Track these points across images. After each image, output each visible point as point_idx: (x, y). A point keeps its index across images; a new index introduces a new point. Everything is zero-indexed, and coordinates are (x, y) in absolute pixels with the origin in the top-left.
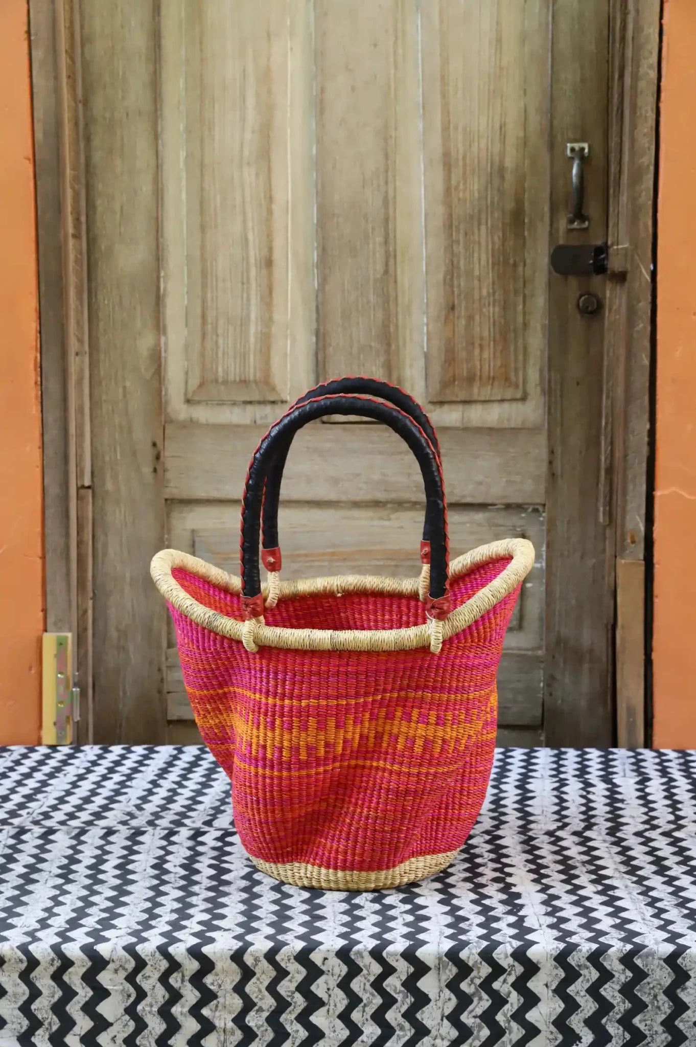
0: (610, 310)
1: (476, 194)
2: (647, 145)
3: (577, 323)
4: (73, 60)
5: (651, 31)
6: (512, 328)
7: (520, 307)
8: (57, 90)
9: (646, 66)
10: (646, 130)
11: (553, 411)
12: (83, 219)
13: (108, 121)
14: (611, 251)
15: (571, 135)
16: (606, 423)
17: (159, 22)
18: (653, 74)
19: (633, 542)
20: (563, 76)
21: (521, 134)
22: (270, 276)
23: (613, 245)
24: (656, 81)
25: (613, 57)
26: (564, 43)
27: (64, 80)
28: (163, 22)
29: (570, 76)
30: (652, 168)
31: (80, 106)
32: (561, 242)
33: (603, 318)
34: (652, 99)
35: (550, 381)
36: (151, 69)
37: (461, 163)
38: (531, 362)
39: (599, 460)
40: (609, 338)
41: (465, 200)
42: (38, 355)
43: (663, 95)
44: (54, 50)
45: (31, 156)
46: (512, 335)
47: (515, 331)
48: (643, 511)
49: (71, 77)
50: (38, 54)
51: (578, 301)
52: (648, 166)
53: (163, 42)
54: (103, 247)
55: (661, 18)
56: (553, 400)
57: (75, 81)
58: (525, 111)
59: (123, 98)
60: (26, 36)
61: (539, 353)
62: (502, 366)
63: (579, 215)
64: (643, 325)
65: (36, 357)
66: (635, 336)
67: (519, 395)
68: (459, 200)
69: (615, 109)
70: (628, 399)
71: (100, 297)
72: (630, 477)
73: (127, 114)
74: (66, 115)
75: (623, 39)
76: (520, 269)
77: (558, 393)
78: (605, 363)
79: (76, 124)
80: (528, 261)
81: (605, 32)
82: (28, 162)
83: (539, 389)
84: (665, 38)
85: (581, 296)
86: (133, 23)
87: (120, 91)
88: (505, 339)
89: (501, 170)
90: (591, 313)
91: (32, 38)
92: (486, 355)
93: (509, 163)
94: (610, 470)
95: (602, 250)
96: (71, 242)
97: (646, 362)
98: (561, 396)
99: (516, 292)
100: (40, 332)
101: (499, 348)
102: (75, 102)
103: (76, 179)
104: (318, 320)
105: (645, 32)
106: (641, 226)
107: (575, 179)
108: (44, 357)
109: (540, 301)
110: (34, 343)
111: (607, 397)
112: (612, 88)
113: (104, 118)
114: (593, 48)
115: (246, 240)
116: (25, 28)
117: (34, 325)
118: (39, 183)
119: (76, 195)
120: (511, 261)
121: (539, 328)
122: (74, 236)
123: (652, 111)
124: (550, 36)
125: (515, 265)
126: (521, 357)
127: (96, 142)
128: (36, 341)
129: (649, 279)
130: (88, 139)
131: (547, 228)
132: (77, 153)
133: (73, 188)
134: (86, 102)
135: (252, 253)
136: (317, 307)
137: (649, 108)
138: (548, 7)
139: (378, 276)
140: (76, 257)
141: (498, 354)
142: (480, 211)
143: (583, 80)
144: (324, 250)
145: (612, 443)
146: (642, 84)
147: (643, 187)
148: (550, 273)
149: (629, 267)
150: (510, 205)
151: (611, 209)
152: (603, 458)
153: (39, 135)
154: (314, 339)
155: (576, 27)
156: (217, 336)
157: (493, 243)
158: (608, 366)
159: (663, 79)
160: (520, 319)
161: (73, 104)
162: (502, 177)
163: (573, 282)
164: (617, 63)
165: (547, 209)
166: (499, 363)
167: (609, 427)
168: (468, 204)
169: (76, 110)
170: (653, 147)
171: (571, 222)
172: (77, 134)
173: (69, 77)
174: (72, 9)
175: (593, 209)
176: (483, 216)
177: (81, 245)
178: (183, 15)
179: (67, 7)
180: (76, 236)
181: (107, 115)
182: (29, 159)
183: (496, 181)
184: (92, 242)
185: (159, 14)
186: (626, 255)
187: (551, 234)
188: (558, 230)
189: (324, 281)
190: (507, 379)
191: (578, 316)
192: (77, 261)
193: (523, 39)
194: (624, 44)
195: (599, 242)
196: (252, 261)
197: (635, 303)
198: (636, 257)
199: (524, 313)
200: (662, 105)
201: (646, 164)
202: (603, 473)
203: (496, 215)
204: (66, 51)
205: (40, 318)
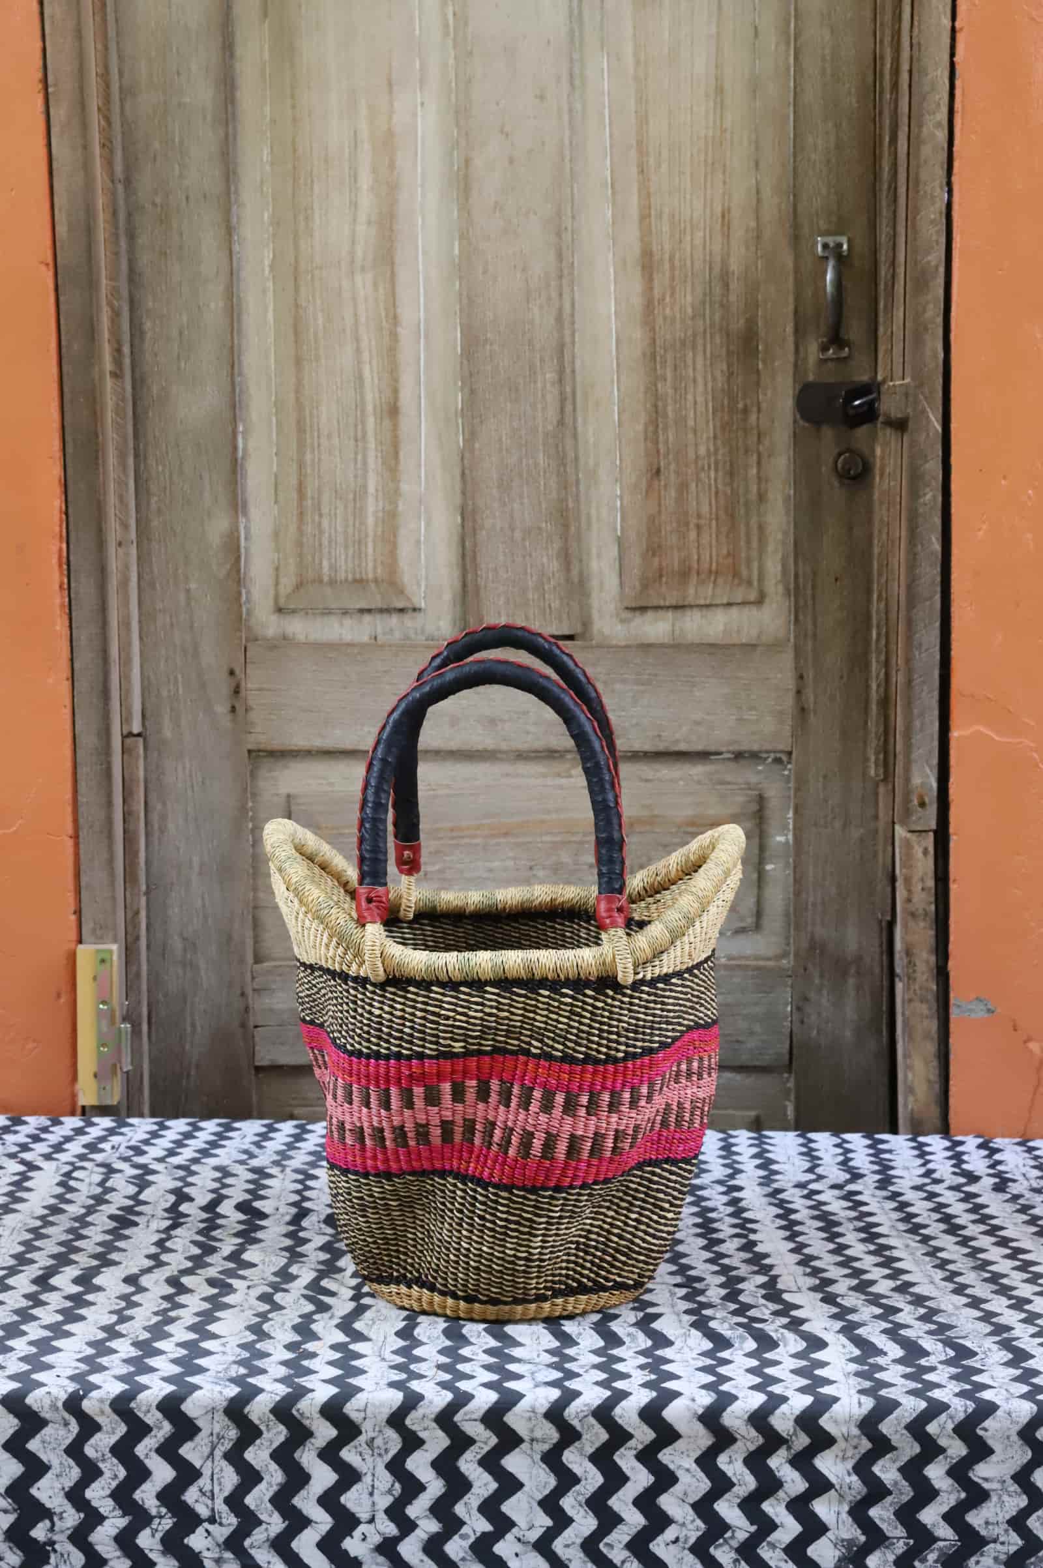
0: (882, 475)
1: (689, 311)
2: (934, 238)
3: (835, 492)
4: (108, 120)
5: (939, 72)
6: (742, 500)
7: (754, 471)
8: (87, 166)
9: (931, 125)
10: (932, 216)
11: (801, 617)
12: (126, 350)
13: (159, 209)
14: (884, 388)
15: (823, 225)
16: (879, 634)
17: (231, 67)
18: (942, 135)
19: (922, 804)
20: (810, 140)
21: (753, 224)
22: (395, 427)
23: (884, 381)
24: (946, 146)
25: (881, 113)
26: (812, 94)
27: (97, 150)
28: (238, 66)
29: (819, 142)
30: (942, 270)
31: (120, 188)
32: (811, 378)
33: (871, 486)
34: (941, 173)
35: (796, 576)
36: (221, 133)
37: (667, 266)
38: (770, 548)
39: (868, 687)
40: (880, 513)
41: (673, 319)
42: (64, 546)
43: (956, 164)
44: (82, 105)
45: (50, 260)
46: (742, 512)
47: (747, 504)
48: (935, 761)
49: (107, 145)
50: (59, 114)
51: (836, 462)
52: (937, 267)
53: (238, 94)
54: (155, 390)
55: (952, 55)
56: (801, 603)
57: (111, 151)
58: (758, 192)
59: (181, 176)
60: (40, 86)
61: (780, 536)
62: (729, 554)
63: (836, 338)
64: (931, 496)
65: (60, 550)
66: (921, 510)
67: (753, 596)
68: (665, 318)
69: (885, 186)
70: (912, 600)
71: (151, 461)
72: (916, 711)
73: (187, 198)
74: (100, 201)
75: (895, 86)
76: (753, 418)
77: (809, 592)
78: (876, 550)
79: (115, 213)
80: (764, 406)
81: (870, 79)
82: (43, 268)
83: (780, 588)
84: (958, 83)
85: (840, 455)
86: (194, 67)
87: (177, 166)
88: (732, 516)
89: (725, 278)
90: (854, 478)
91: (50, 90)
92: (705, 540)
93: (735, 266)
94: (885, 703)
95: (870, 389)
96: (109, 382)
97: (937, 547)
98: (814, 597)
99: (746, 451)
100: (67, 514)
101: (724, 529)
102: (113, 181)
103: (115, 292)
104: (464, 493)
105: (929, 77)
106: (928, 353)
107: (829, 288)
108: (71, 546)
109: (781, 464)
110: (57, 529)
111: (879, 597)
112: (881, 158)
113: (154, 204)
114: (854, 100)
115: (360, 378)
116: (40, 75)
117: (57, 503)
118: (62, 299)
119: (116, 314)
120: (740, 406)
121: (780, 503)
122: (114, 375)
123: (941, 188)
124: (792, 84)
125: (746, 411)
126: (755, 544)
127: (142, 240)
128: (61, 526)
129: (940, 429)
130: (131, 237)
131: (791, 358)
132: (116, 254)
133: (110, 304)
134: (128, 182)
135: (369, 397)
136: (463, 474)
137: (937, 183)
138: (788, 43)
139: (550, 428)
140: (118, 405)
141: (723, 539)
142: (695, 335)
143: (839, 147)
144: (472, 392)
145: (887, 663)
146: (926, 151)
147: (930, 297)
148: (795, 421)
149: (909, 410)
150: (738, 324)
151: (881, 330)
152: (874, 686)
153: (61, 229)
154: (459, 519)
155: (829, 71)
156: (321, 515)
157: (714, 379)
158: (880, 554)
159: (957, 142)
160: (754, 489)
161: (111, 185)
162: (726, 286)
163: (828, 433)
164: (887, 122)
165: (790, 329)
166: (725, 552)
167: (883, 642)
168: (678, 326)
169: (114, 193)
170: (943, 240)
171: (824, 349)
172: (117, 228)
173: (103, 146)
174: (106, 48)
175: (855, 331)
176: (700, 341)
177: (124, 389)
178: (266, 56)
179: (99, 46)
180: (117, 375)
181: (158, 200)
182: (47, 265)
183: (718, 290)
184: (138, 383)
185: (232, 56)
186: (907, 395)
187: (796, 365)
188: (805, 359)
189: (471, 436)
190: (736, 574)
191: (836, 484)
192: (119, 411)
193: (754, 88)
194: (897, 93)
195: (865, 378)
196: (370, 408)
197: (919, 462)
198: (921, 397)
199: (759, 478)
200: (954, 179)
201: (933, 264)
202: (874, 707)
203: (718, 340)
204: (99, 109)
205: (66, 493)
